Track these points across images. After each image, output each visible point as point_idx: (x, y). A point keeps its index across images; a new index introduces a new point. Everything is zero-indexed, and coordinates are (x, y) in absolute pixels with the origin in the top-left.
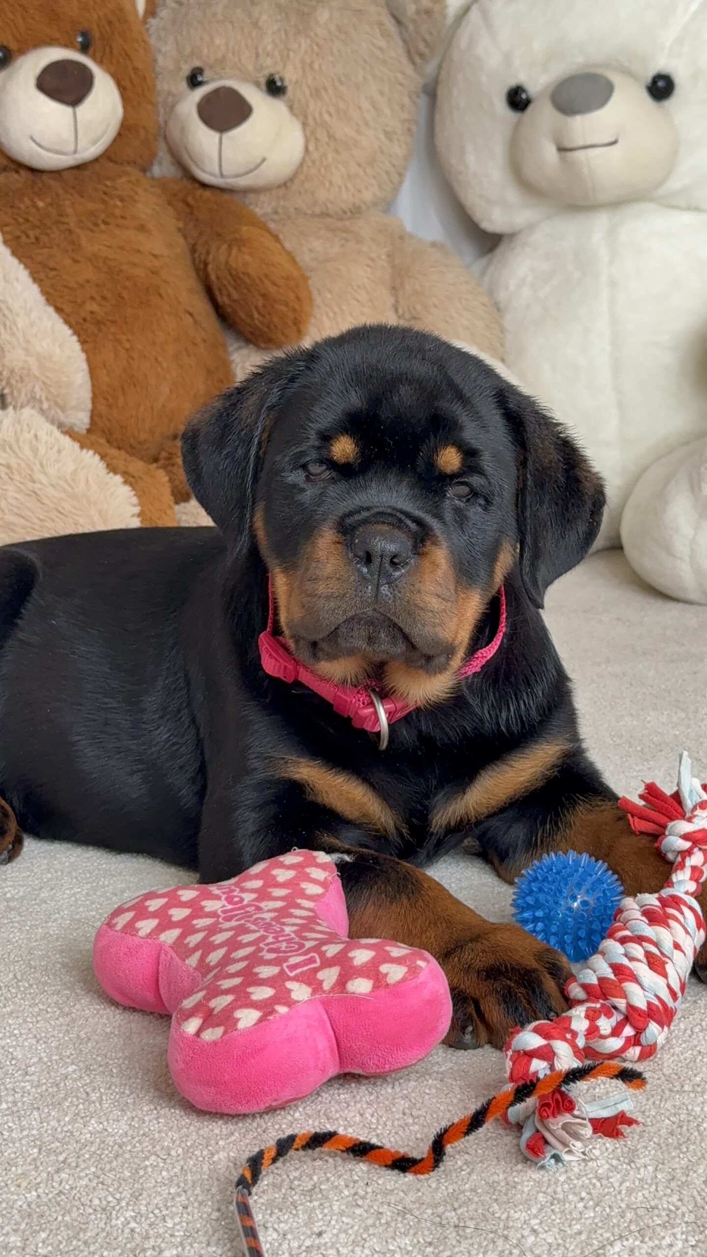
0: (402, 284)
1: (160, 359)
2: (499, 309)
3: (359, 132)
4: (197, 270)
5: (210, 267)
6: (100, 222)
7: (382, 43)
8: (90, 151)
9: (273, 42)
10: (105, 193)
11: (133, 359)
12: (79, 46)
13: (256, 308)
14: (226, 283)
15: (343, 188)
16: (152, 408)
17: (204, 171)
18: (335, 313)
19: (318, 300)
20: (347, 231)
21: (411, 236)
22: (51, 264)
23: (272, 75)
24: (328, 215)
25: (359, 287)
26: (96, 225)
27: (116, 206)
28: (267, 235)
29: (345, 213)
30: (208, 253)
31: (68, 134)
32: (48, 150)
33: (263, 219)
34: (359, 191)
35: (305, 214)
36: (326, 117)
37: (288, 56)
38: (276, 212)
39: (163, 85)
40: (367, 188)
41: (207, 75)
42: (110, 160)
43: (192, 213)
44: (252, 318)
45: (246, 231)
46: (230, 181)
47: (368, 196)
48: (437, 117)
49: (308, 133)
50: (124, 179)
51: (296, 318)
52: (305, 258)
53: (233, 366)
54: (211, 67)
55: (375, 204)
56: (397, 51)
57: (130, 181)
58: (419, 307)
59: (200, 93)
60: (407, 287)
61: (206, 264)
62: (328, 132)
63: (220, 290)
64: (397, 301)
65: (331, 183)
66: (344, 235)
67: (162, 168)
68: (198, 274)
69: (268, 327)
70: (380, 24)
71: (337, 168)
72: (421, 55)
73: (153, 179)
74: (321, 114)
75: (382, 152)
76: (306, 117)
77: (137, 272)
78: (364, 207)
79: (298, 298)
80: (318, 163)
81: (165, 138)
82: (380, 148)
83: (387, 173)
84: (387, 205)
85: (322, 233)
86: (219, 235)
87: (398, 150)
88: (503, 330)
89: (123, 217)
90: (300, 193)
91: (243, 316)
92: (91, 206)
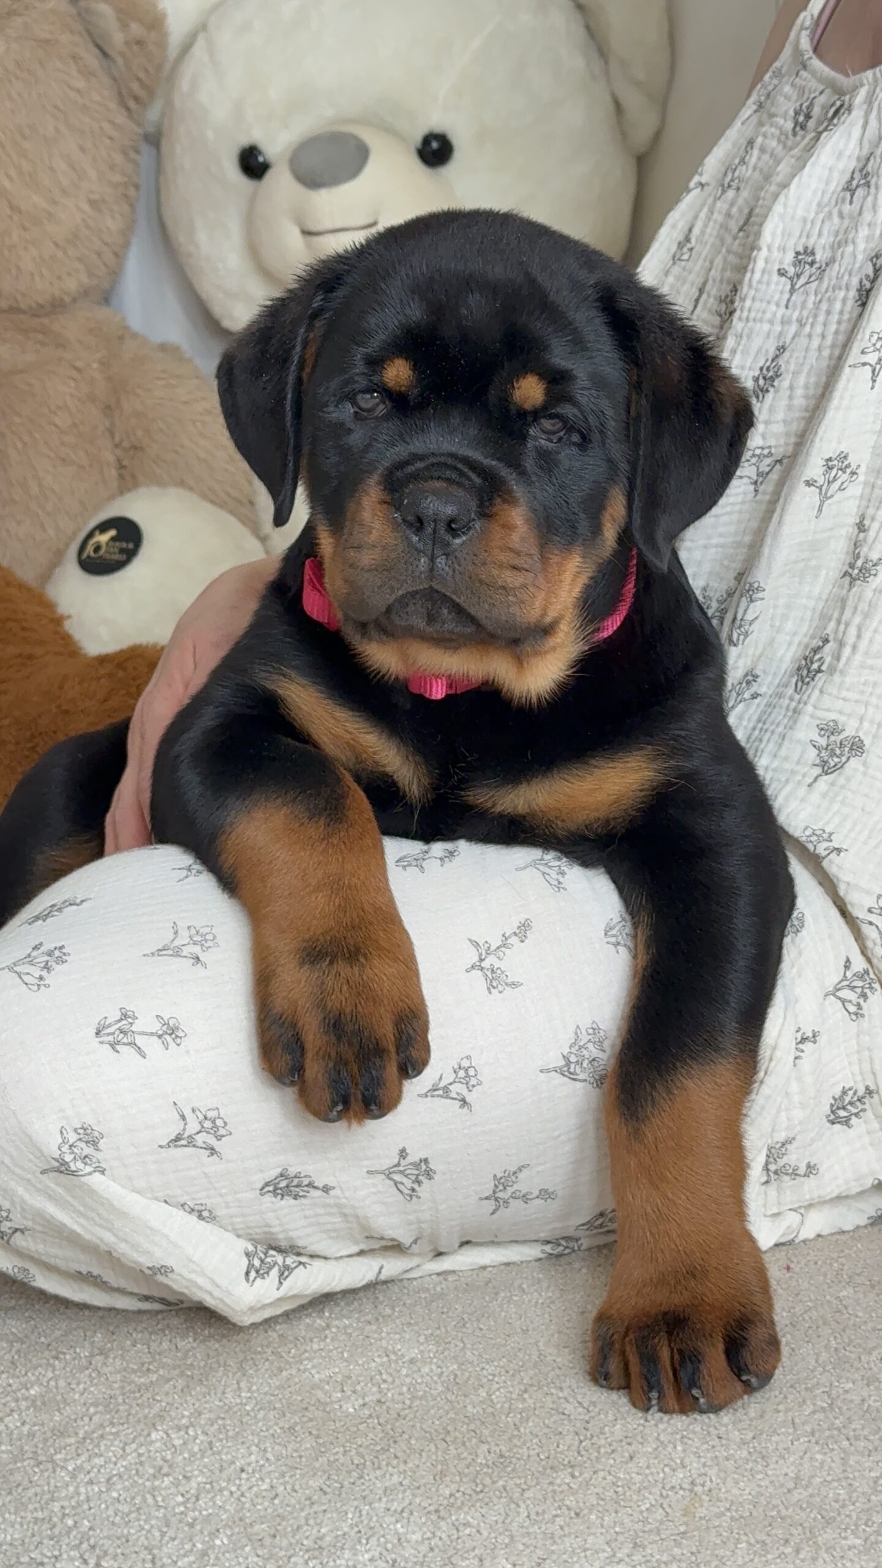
0: (119, 402)
3: (54, 202)
7: (81, 84)
15: (37, 278)
18: (25, 444)
20: (44, 331)
21: (135, 336)
24: (19, 311)
25: (59, 408)
29: (42, 307)
34: (59, 278)
40: (69, 274)
47: (72, 285)
55: (84, 295)
56: (103, 94)
58: (140, 433)
60: (125, 405)
62: (9, 202)
64: (112, 425)
65: (18, 268)
66: (40, 337)
70: (75, 57)
71: (26, 249)
72: (137, 99)
75: (88, 227)
78: (67, 299)
82: (83, 220)
83: (99, 254)
84: (105, 294)
85: (9, 334)
87: (112, 224)
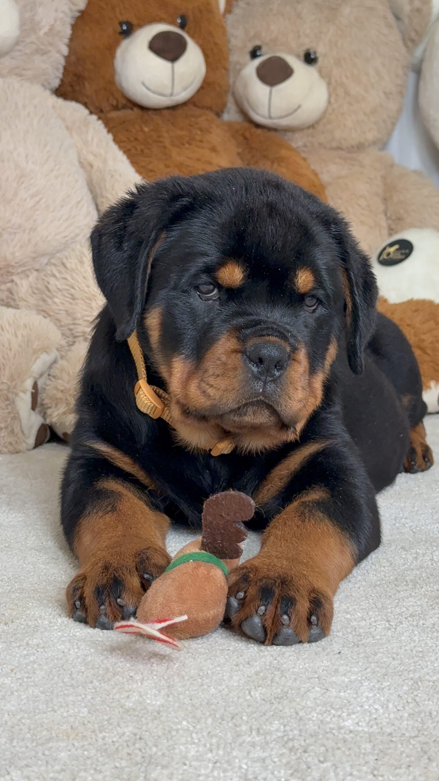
0: (391, 196)
3: (366, 91)
6: (185, 142)
7: (385, 31)
8: (182, 95)
9: (311, 27)
10: (190, 126)
12: (178, 23)
15: (353, 131)
17: (258, 114)
20: (354, 160)
21: (398, 165)
23: (308, 50)
24: (342, 149)
25: (360, 197)
26: (183, 144)
27: (197, 134)
28: (298, 157)
29: (353, 147)
31: (167, 81)
32: (154, 92)
33: (296, 149)
34: (364, 133)
35: (326, 147)
36: (344, 79)
37: (320, 37)
38: (305, 145)
39: (234, 58)
40: (369, 131)
41: (264, 49)
42: (195, 105)
43: (248, 143)
45: (284, 152)
46: (275, 121)
47: (370, 137)
48: (422, 83)
49: (331, 90)
50: (203, 118)
52: (325, 176)
54: (267, 45)
55: (374, 143)
56: (395, 37)
57: (207, 120)
58: (402, 212)
59: (257, 62)
60: (394, 198)
62: (345, 90)
64: (387, 208)
65: (345, 126)
66: (352, 162)
67: (230, 115)
70: (384, 18)
71: (350, 115)
72: (412, 41)
73: (223, 121)
74: (340, 77)
75: (381, 108)
76: (330, 79)
78: (366, 144)
80: (336, 112)
81: (233, 93)
82: (380, 103)
83: (384, 122)
84: (383, 144)
85: (337, 160)
86: (265, 156)
87: (392, 106)
89: (201, 141)
90: (323, 132)
92: (180, 133)
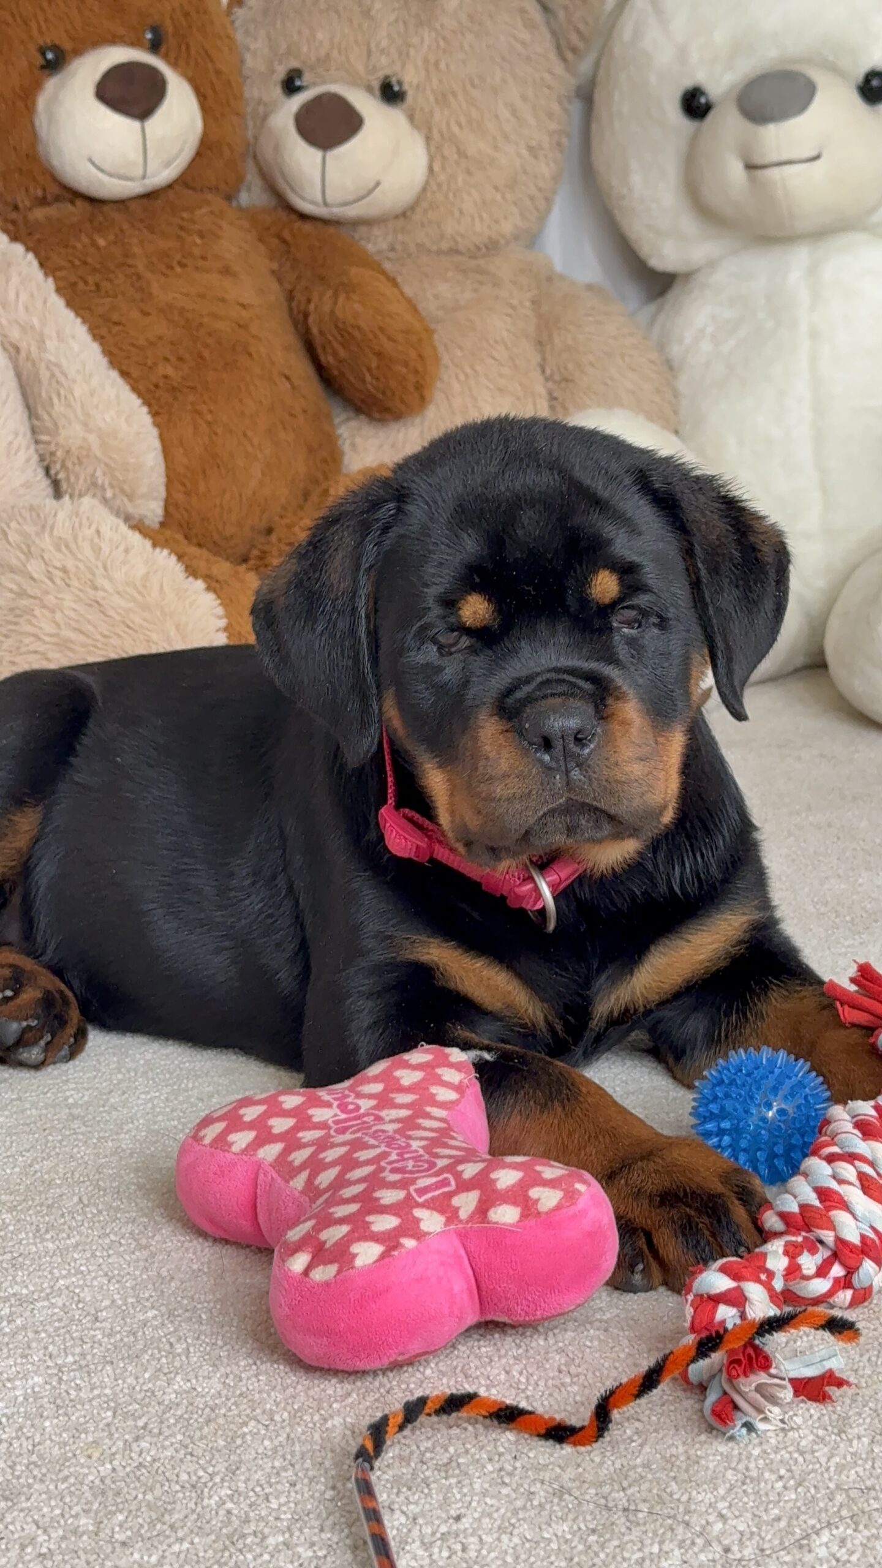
0: (550, 337)
1: (250, 434)
2: (671, 368)
3: (496, 148)
4: (295, 323)
5: (311, 320)
6: (175, 264)
7: (525, 35)
8: (162, 175)
9: (389, 36)
10: (181, 228)
11: (216, 434)
12: (148, 45)
13: (369, 369)
14: (331, 338)
15: (477, 220)
16: (240, 496)
17: (303, 198)
18: (467, 376)
19: (446, 359)
20: (480, 271)
21: (562, 277)
22: (115, 317)
23: (387, 77)
24: (456, 252)
25: (496, 342)
26: (172, 268)
27: (196, 245)
28: (382, 278)
29: (479, 248)
30: (309, 301)
31: (134, 155)
32: (111, 175)
33: (376, 258)
34: (497, 222)
35: (429, 251)
36: (455, 129)
37: (408, 54)
38: (392, 249)
39: (253, 92)
40: (506, 218)
41: (307, 78)
42: (187, 185)
43: (288, 252)
44: (364, 381)
45: (355, 272)
46: (335, 210)
47: (507, 228)
48: (594, 127)
49: (433, 149)
50: (204, 210)
51: (418, 382)
52: (429, 306)
53: (340, 442)
54: (312, 68)
55: (516, 238)
56: (543, 45)
57: (212, 212)
58: (570, 366)
59: (297, 101)
60: (557, 340)
61: (306, 315)
62: (458, 149)
63: (324, 348)
64: (544, 359)
65: (461, 212)
66: (478, 276)
67: (251, 196)
68: (296, 326)
69: (384, 393)
70: (522, 11)
71: (469, 194)
72: (574, 50)
73: (240, 209)
74: (448, 124)
75: (525, 172)
76: (430, 129)
77: (220, 325)
78: (502, 241)
79: (420, 356)
80: (445, 187)
81: (255, 157)
82: (522, 167)
84: (531, 239)
85: (450, 274)
86: (322, 279)
87: (545, 169)
88: (676, 394)
89: (204, 258)
90: (423, 225)
91: (352, 379)
92: (163, 244)
